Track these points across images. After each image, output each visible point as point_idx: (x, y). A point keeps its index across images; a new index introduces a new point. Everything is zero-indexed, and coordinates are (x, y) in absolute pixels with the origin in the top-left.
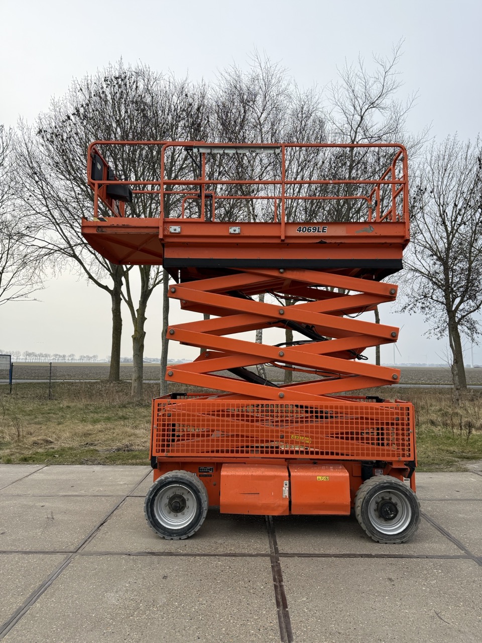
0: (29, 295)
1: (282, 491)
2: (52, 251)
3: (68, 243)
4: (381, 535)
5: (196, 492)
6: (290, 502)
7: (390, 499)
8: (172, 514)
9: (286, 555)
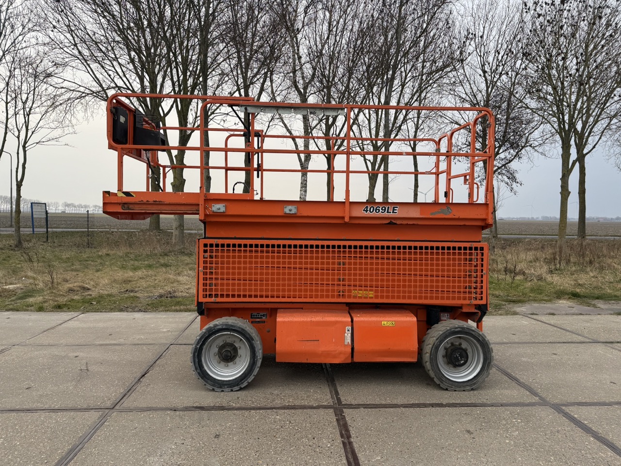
0: (60, 139)
1: (344, 338)
2: (84, 95)
3: (101, 86)
4: (450, 382)
5: (250, 340)
6: (353, 349)
7: (460, 344)
8: (223, 364)
9: (350, 406)
